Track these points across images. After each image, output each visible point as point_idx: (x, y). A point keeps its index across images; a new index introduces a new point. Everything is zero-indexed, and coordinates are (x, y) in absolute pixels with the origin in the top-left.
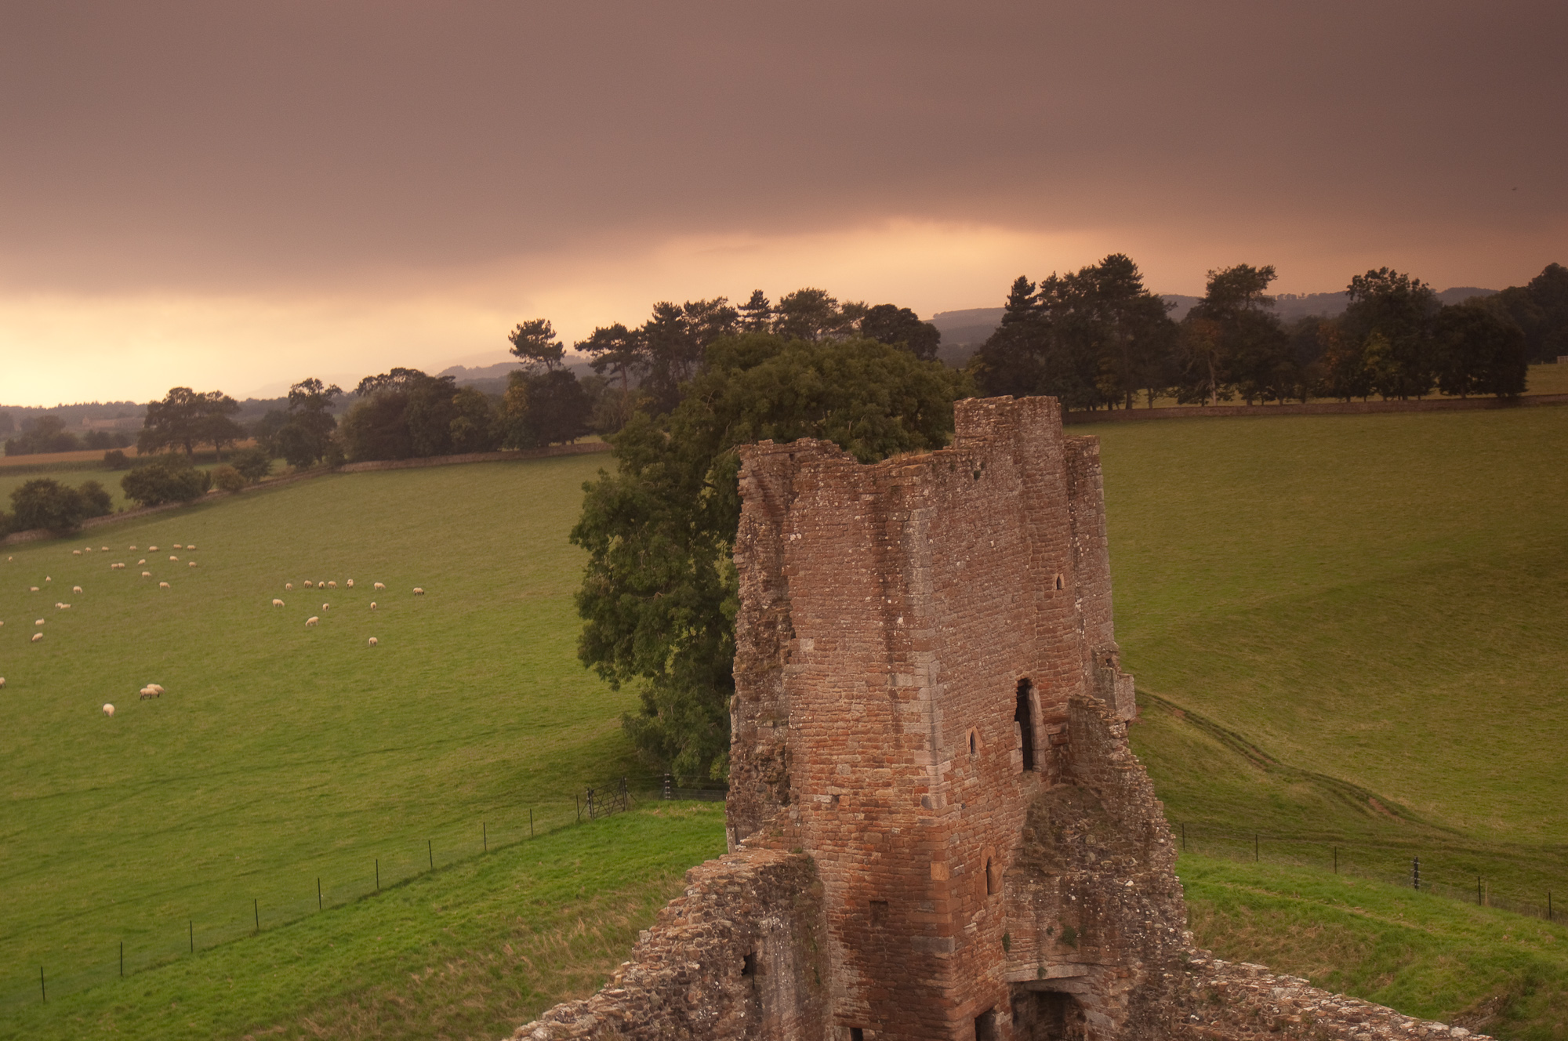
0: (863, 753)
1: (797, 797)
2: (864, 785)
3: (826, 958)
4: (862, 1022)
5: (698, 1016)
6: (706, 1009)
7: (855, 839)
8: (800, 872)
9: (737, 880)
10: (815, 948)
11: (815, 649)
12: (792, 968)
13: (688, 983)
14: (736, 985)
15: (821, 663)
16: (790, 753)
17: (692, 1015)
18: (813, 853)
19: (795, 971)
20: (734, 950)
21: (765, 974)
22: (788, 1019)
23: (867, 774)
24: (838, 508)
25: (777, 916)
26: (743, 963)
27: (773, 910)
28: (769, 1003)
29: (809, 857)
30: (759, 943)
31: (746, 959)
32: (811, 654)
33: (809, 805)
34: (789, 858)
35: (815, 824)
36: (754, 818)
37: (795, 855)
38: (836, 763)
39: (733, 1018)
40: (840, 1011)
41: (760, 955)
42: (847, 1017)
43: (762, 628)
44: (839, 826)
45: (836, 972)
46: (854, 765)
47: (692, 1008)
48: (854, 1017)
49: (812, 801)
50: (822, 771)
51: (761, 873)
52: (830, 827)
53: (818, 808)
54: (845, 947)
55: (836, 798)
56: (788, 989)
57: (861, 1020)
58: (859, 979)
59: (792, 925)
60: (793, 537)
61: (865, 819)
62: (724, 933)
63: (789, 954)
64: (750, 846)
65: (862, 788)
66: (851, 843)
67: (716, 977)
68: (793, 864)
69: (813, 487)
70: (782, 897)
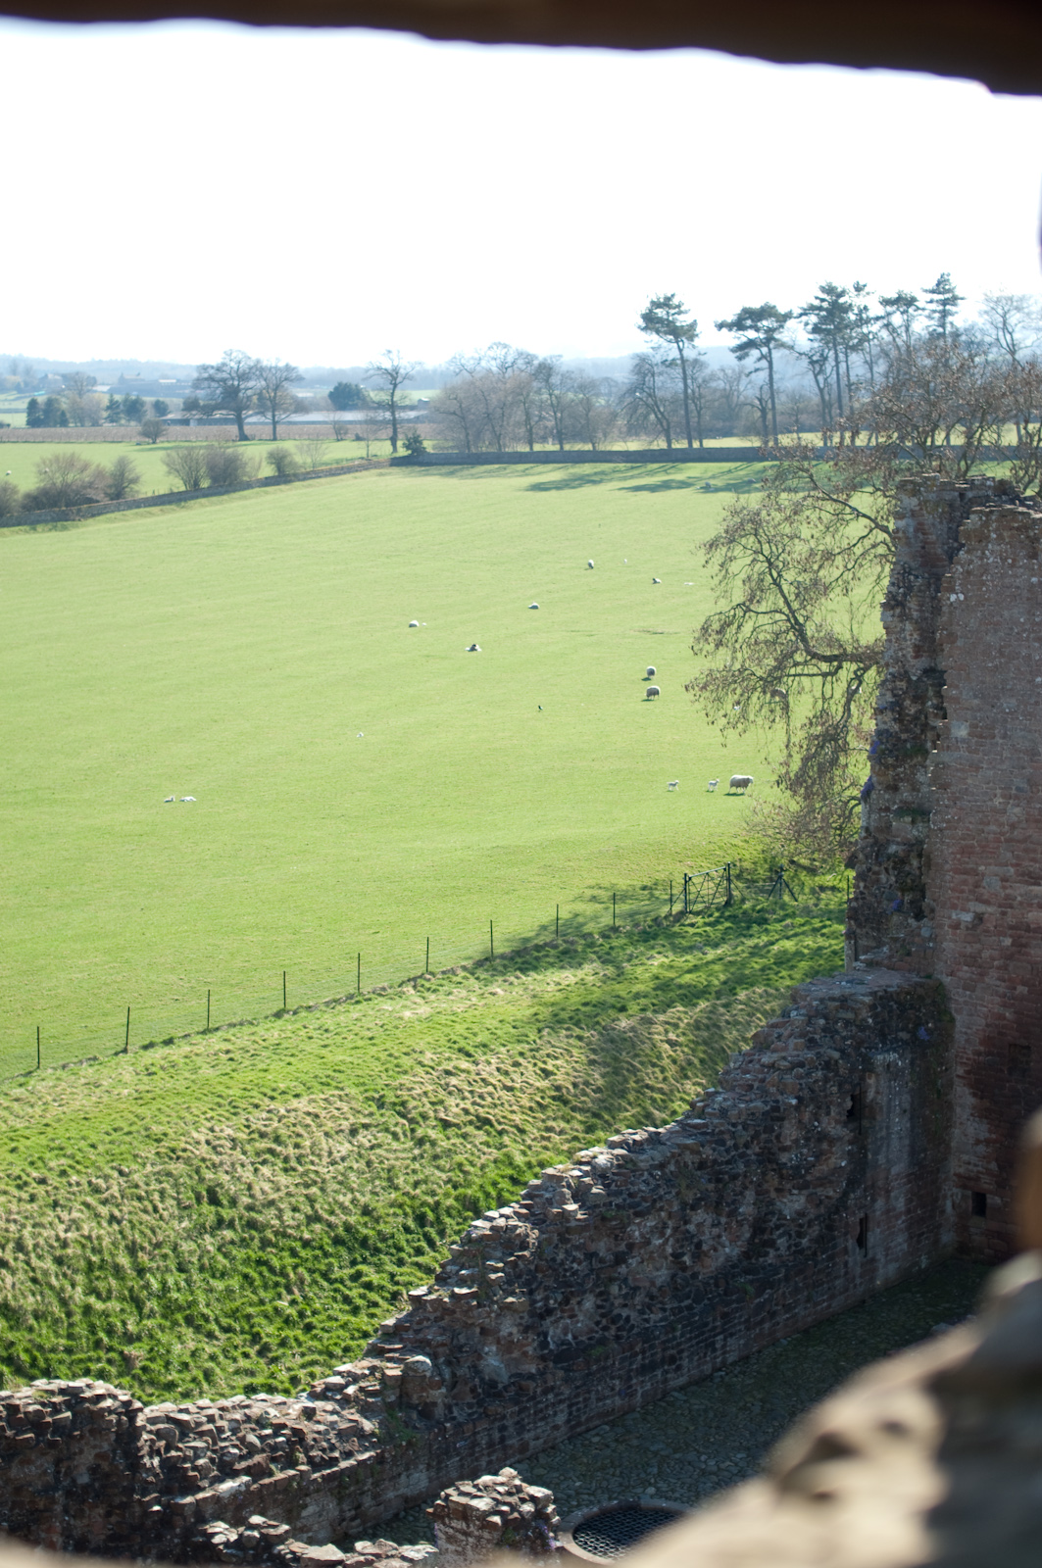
0: (1017, 865)
1: (933, 911)
2: (1015, 903)
3: (950, 1106)
4: (986, 1186)
5: (792, 1159)
6: (801, 1153)
7: (999, 968)
8: (928, 1001)
9: (850, 1003)
10: (939, 1092)
11: (969, 734)
12: (908, 1114)
13: (782, 1119)
14: (839, 1127)
15: (976, 751)
16: (928, 857)
17: (784, 1158)
18: (947, 980)
19: (911, 1119)
20: (840, 1086)
21: (874, 1119)
22: (898, 1175)
23: (1019, 890)
24: (1012, 566)
25: (895, 1051)
26: (849, 1104)
27: (892, 1043)
28: (876, 1153)
29: (941, 984)
30: (872, 1081)
31: (853, 1098)
32: (963, 741)
33: (947, 922)
34: (916, 984)
35: (950, 946)
36: (879, 930)
37: (923, 980)
38: (983, 875)
39: (832, 1166)
40: (961, 1170)
41: (871, 1094)
42: (969, 1179)
43: (907, 703)
44: (980, 952)
45: (961, 1123)
46: (1004, 880)
47: (785, 1149)
48: (977, 1179)
49: (950, 918)
50: (965, 882)
51: (881, 998)
52: (969, 950)
53: (956, 926)
54: (975, 1095)
55: (979, 918)
56: (900, 1138)
57: (986, 1184)
58: (987, 1135)
59: (912, 1063)
60: (953, 598)
61: (1013, 945)
62: (828, 1065)
63: (906, 1098)
64: (871, 965)
65: (1011, 907)
66: (993, 973)
67: (816, 1117)
68: (920, 991)
69: (982, 538)
70: (902, 1030)
